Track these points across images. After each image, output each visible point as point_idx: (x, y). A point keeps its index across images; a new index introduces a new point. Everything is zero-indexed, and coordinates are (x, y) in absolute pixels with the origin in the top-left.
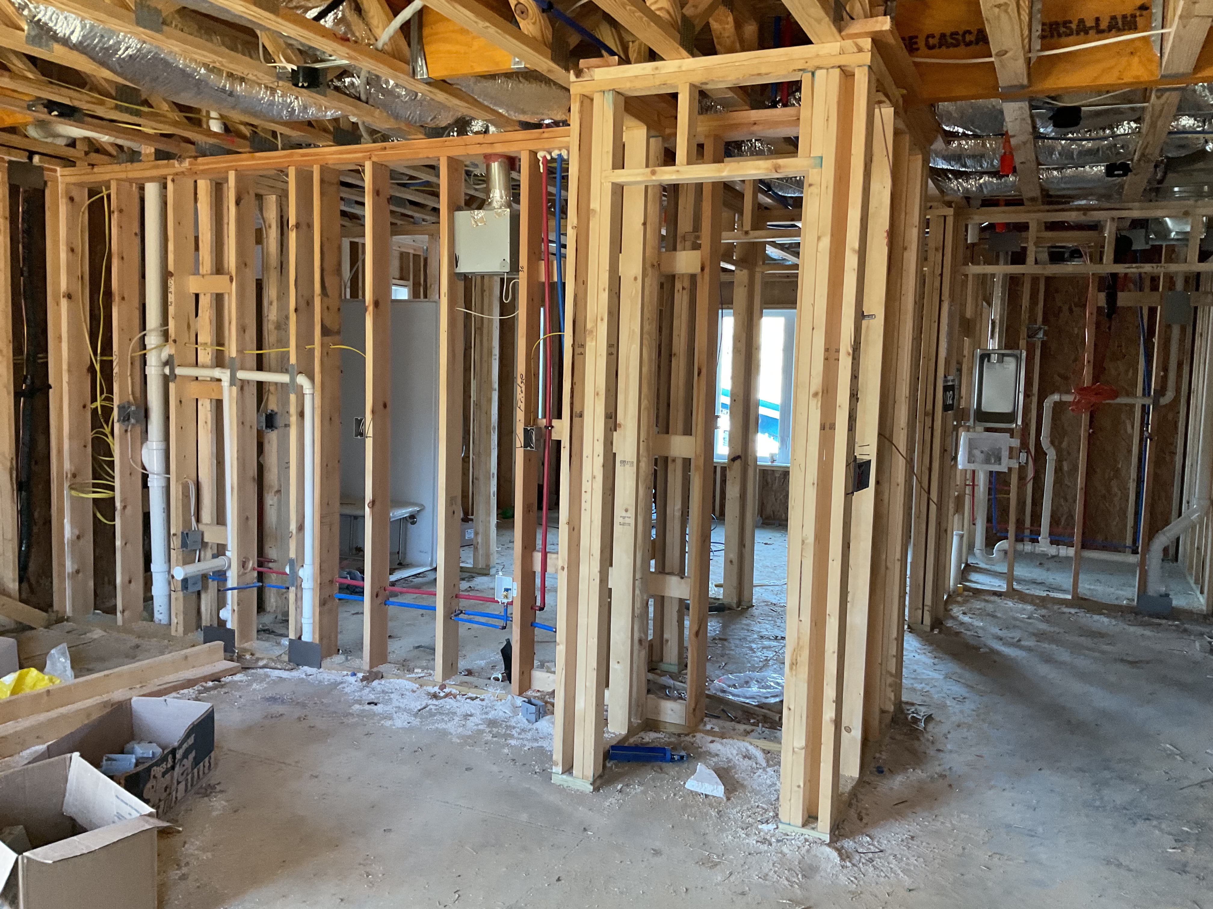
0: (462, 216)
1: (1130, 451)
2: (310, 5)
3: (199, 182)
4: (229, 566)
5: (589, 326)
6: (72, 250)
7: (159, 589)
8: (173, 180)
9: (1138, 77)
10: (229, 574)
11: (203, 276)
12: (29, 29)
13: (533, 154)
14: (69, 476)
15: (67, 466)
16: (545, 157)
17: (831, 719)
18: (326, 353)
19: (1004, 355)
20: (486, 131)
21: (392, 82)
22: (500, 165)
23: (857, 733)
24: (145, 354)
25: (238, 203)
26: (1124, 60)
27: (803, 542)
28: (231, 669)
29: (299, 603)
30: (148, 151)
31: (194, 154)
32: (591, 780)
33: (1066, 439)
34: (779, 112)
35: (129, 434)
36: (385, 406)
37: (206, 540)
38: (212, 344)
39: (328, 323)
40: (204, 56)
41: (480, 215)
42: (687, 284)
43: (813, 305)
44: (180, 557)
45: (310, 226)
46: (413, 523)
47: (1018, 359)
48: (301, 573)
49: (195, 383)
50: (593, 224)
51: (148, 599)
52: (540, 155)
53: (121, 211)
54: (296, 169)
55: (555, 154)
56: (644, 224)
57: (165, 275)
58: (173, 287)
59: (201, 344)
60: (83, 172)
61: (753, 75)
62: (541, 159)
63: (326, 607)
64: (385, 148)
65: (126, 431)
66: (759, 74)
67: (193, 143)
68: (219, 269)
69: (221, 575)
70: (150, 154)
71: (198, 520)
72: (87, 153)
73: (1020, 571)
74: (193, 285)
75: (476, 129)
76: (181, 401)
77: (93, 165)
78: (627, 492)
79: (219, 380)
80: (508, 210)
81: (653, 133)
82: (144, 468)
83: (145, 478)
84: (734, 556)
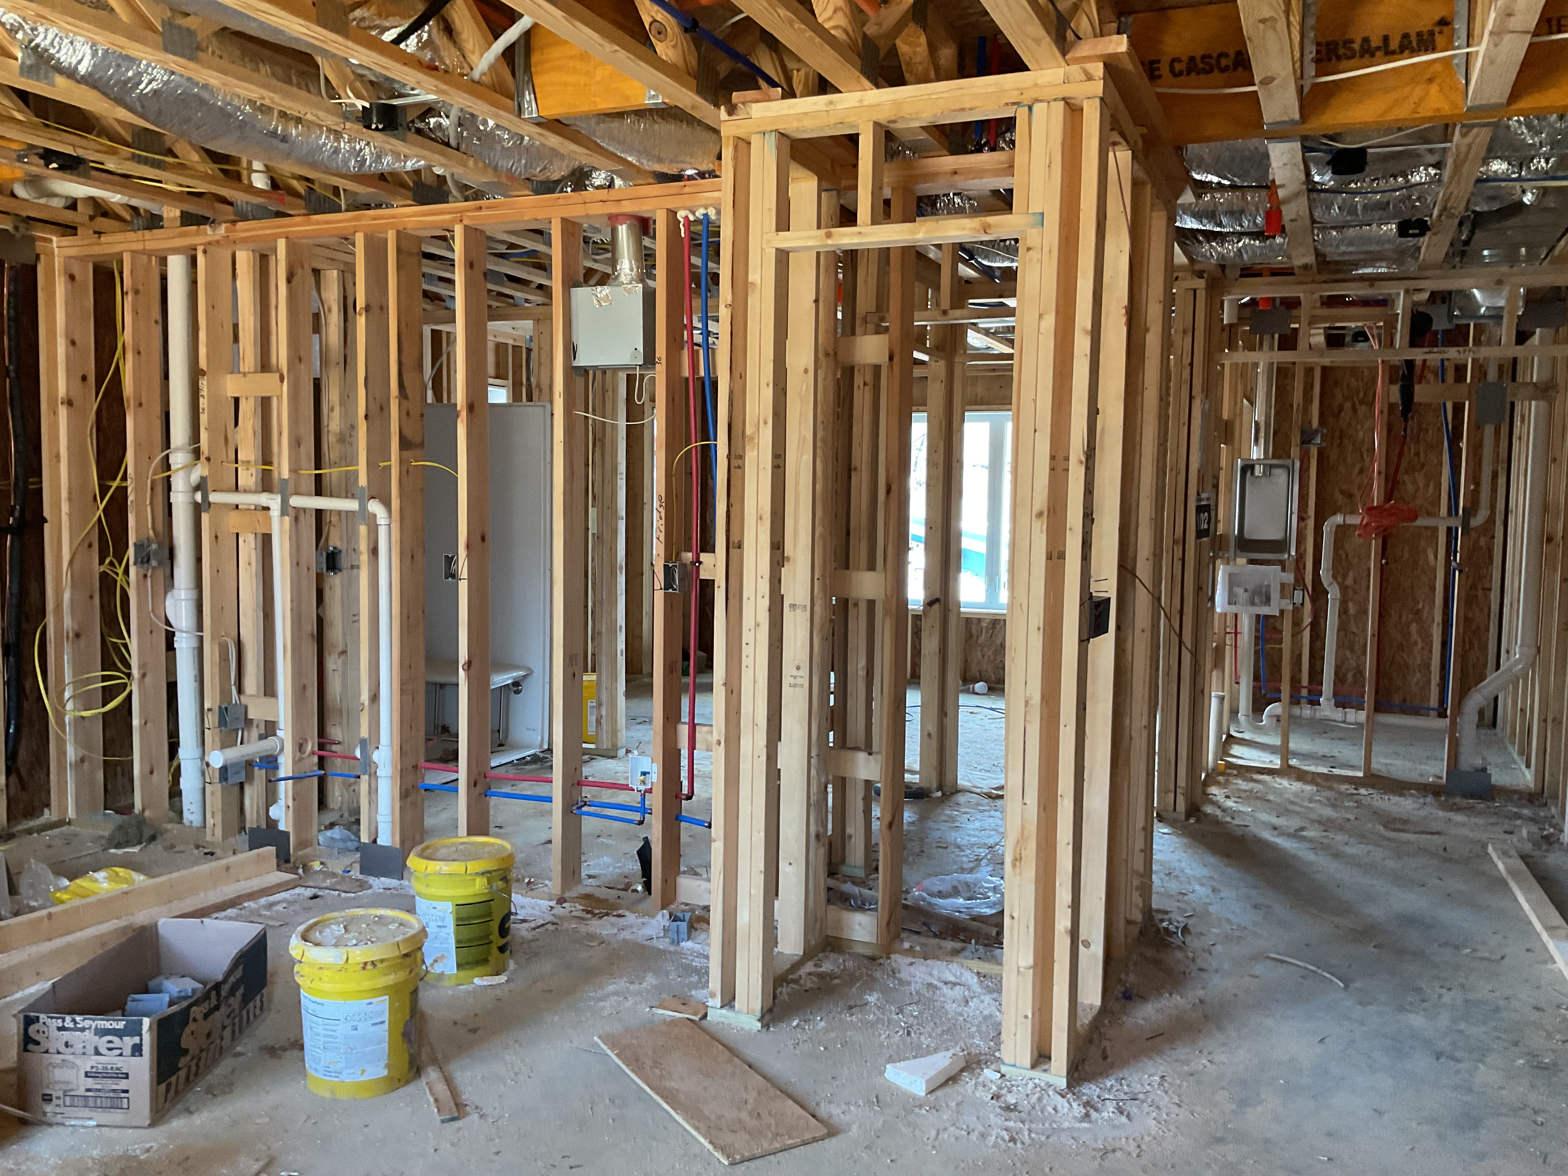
0: (580, 294)
1: (1433, 589)
2: (388, 24)
3: (237, 253)
4: (282, 750)
5: (749, 431)
6: (73, 343)
7: (189, 783)
8: (205, 252)
9: (1438, 109)
10: (281, 760)
11: (244, 374)
12: (23, 58)
13: (672, 213)
14: (71, 635)
15: (68, 622)
16: (686, 218)
17: (1066, 929)
18: (406, 471)
19: (1271, 466)
20: (611, 185)
21: (491, 123)
22: (629, 227)
23: (1098, 949)
24: (169, 477)
25: (289, 281)
26: (1418, 91)
27: (1027, 702)
28: (287, 883)
29: (373, 797)
30: (172, 215)
31: (233, 217)
32: (759, 1015)
33: (1351, 573)
34: (985, 158)
35: (149, 579)
36: (483, 539)
37: (250, 717)
38: (256, 463)
39: (409, 434)
40: (251, 91)
41: (604, 293)
42: (869, 377)
43: (1035, 401)
44: (217, 739)
45: (383, 309)
46: (518, 692)
47: (1289, 470)
48: (376, 756)
49: (234, 514)
50: (753, 301)
51: (175, 793)
52: (681, 215)
53: (136, 292)
54: (366, 237)
55: (700, 213)
56: (816, 301)
57: (195, 374)
58: (205, 389)
59: (243, 462)
60: (86, 242)
61: (954, 111)
62: (682, 220)
63: (409, 800)
64: (481, 208)
65: (145, 576)
66: (963, 110)
67: (231, 204)
68: (265, 366)
69: (270, 762)
70: (175, 218)
71: (240, 691)
72: (92, 218)
73: (1297, 743)
74: (232, 386)
75: (597, 182)
76: (216, 537)
77: (99, 233)
78: (799, 644)
79: (267, 509)
80: (641, 285)
81: (825, 185)
82: (168, 623)
83: (170, 637)
84: (932, 728)
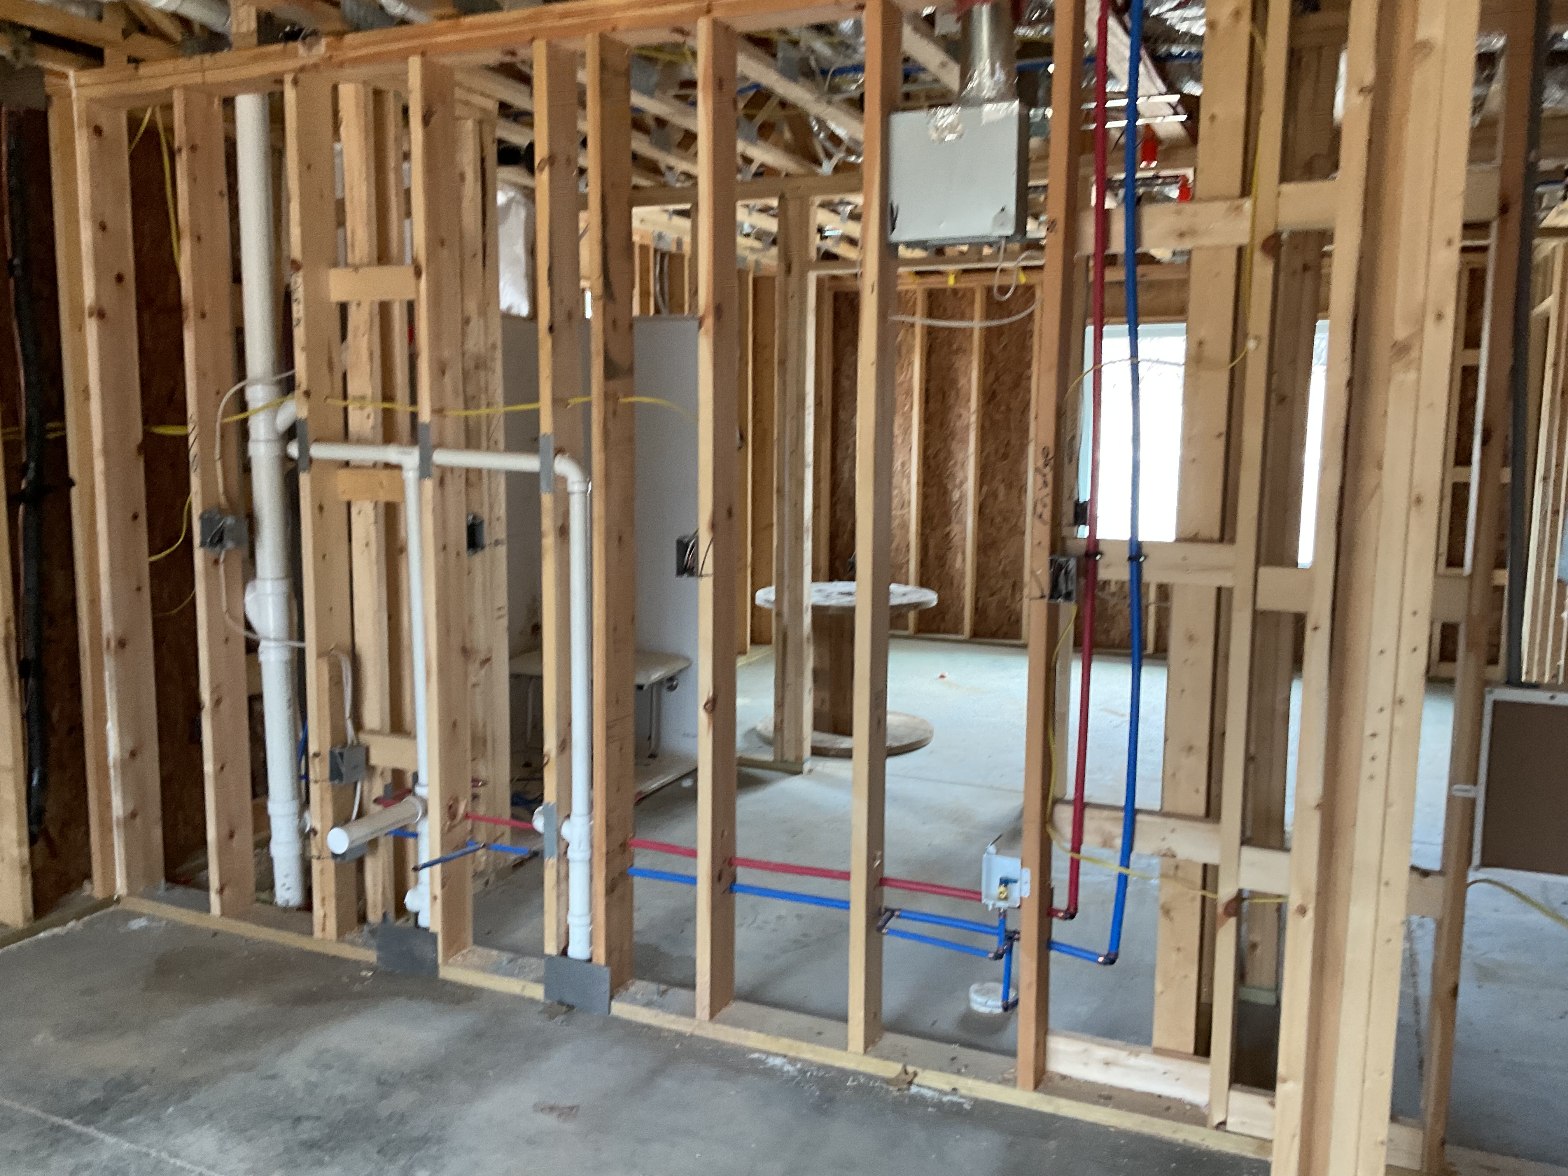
0: (909, 122)
3: (342, 85)
4: (424, 815)
6: (103, 227)
7: (285, 848)
8: (295, 82)
10: (421, 834)
11: (355, 268)
14: (113, 644)
15: (108, 627)
18: (613, 412)
24: (245, 421)
25: (426, 121)
29: (561, 887)
31: (339, 26)
35: (222, 568)
37: (373, 761)
38: (373, 400)
39: (615, 355)
41: (951, 120)
44: (328, 796)
45: (571, 162)
46: (672, 689)
48: (567, 830)
49: (343, 473)
53: (193, 148)
54: (549, 47)
57: (282, 267)
58: (300, 290)
59: (355, 399)
60: (118, 76)
63: (616, 895)
65: (216, 562)
68: (386, 254)
70: (248, 33)
71: (358, 726)
74: (337, 286)
76: (321, 508)
77: (135, 61)
80: (1014, 104)
